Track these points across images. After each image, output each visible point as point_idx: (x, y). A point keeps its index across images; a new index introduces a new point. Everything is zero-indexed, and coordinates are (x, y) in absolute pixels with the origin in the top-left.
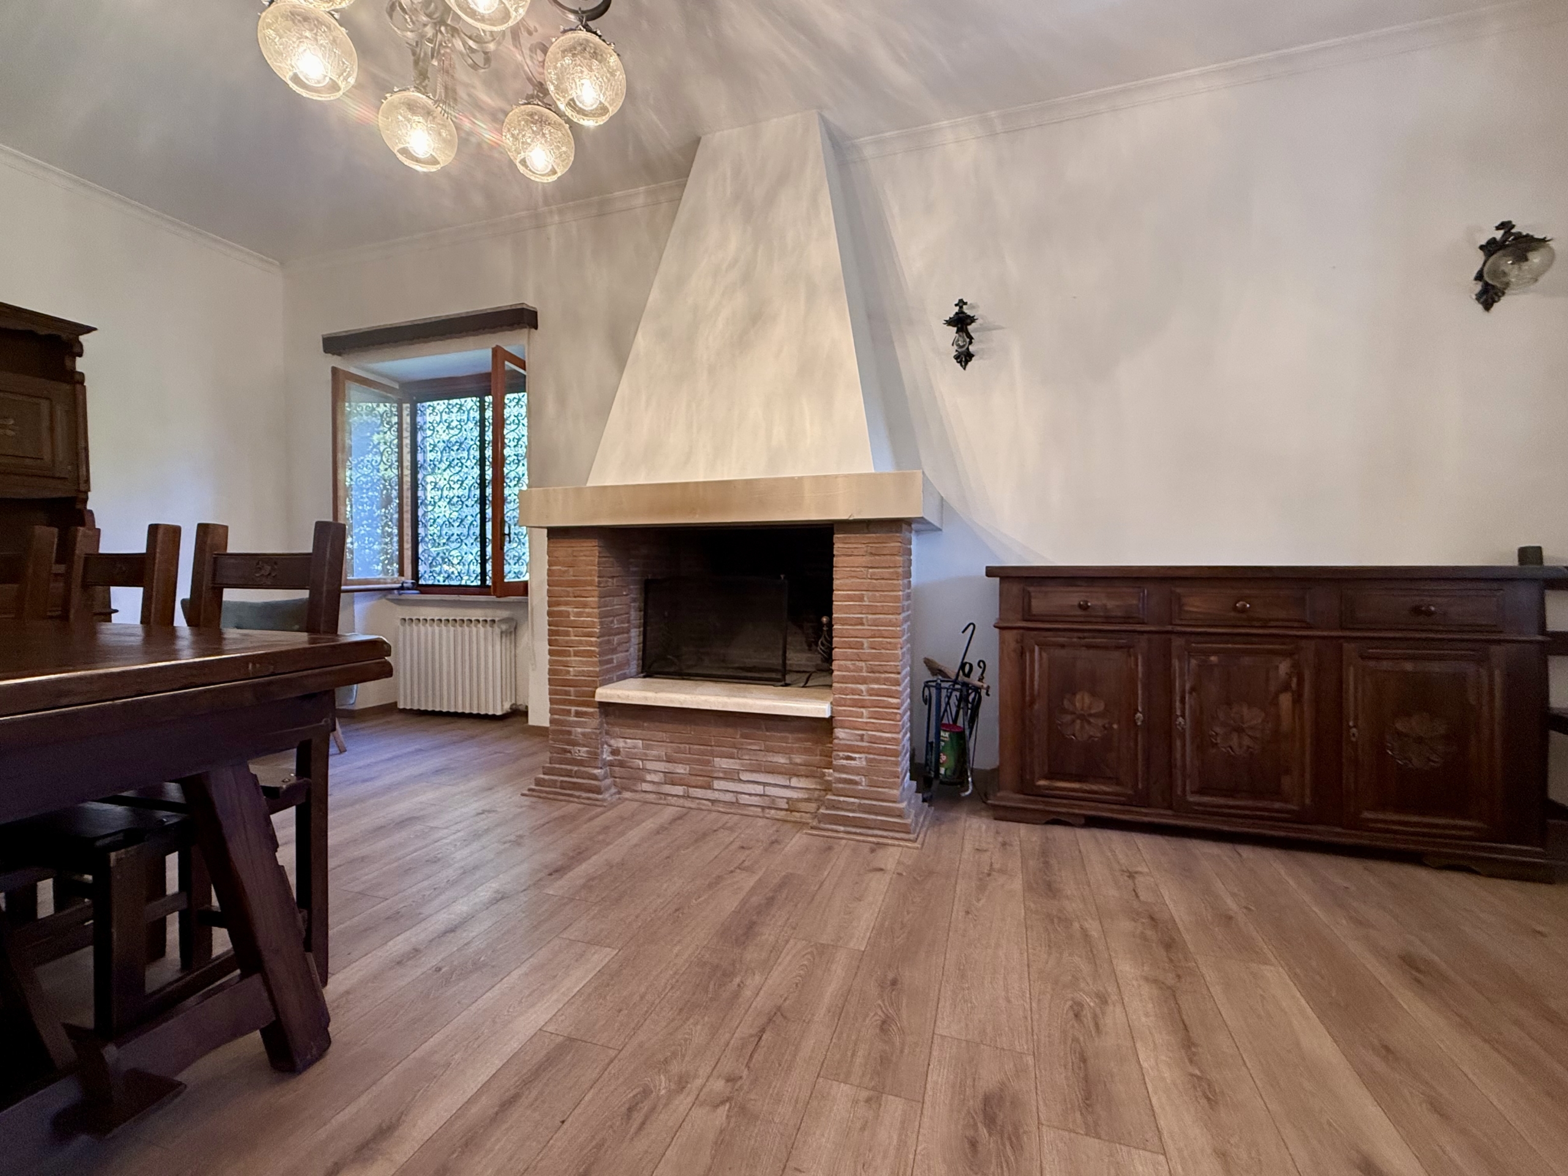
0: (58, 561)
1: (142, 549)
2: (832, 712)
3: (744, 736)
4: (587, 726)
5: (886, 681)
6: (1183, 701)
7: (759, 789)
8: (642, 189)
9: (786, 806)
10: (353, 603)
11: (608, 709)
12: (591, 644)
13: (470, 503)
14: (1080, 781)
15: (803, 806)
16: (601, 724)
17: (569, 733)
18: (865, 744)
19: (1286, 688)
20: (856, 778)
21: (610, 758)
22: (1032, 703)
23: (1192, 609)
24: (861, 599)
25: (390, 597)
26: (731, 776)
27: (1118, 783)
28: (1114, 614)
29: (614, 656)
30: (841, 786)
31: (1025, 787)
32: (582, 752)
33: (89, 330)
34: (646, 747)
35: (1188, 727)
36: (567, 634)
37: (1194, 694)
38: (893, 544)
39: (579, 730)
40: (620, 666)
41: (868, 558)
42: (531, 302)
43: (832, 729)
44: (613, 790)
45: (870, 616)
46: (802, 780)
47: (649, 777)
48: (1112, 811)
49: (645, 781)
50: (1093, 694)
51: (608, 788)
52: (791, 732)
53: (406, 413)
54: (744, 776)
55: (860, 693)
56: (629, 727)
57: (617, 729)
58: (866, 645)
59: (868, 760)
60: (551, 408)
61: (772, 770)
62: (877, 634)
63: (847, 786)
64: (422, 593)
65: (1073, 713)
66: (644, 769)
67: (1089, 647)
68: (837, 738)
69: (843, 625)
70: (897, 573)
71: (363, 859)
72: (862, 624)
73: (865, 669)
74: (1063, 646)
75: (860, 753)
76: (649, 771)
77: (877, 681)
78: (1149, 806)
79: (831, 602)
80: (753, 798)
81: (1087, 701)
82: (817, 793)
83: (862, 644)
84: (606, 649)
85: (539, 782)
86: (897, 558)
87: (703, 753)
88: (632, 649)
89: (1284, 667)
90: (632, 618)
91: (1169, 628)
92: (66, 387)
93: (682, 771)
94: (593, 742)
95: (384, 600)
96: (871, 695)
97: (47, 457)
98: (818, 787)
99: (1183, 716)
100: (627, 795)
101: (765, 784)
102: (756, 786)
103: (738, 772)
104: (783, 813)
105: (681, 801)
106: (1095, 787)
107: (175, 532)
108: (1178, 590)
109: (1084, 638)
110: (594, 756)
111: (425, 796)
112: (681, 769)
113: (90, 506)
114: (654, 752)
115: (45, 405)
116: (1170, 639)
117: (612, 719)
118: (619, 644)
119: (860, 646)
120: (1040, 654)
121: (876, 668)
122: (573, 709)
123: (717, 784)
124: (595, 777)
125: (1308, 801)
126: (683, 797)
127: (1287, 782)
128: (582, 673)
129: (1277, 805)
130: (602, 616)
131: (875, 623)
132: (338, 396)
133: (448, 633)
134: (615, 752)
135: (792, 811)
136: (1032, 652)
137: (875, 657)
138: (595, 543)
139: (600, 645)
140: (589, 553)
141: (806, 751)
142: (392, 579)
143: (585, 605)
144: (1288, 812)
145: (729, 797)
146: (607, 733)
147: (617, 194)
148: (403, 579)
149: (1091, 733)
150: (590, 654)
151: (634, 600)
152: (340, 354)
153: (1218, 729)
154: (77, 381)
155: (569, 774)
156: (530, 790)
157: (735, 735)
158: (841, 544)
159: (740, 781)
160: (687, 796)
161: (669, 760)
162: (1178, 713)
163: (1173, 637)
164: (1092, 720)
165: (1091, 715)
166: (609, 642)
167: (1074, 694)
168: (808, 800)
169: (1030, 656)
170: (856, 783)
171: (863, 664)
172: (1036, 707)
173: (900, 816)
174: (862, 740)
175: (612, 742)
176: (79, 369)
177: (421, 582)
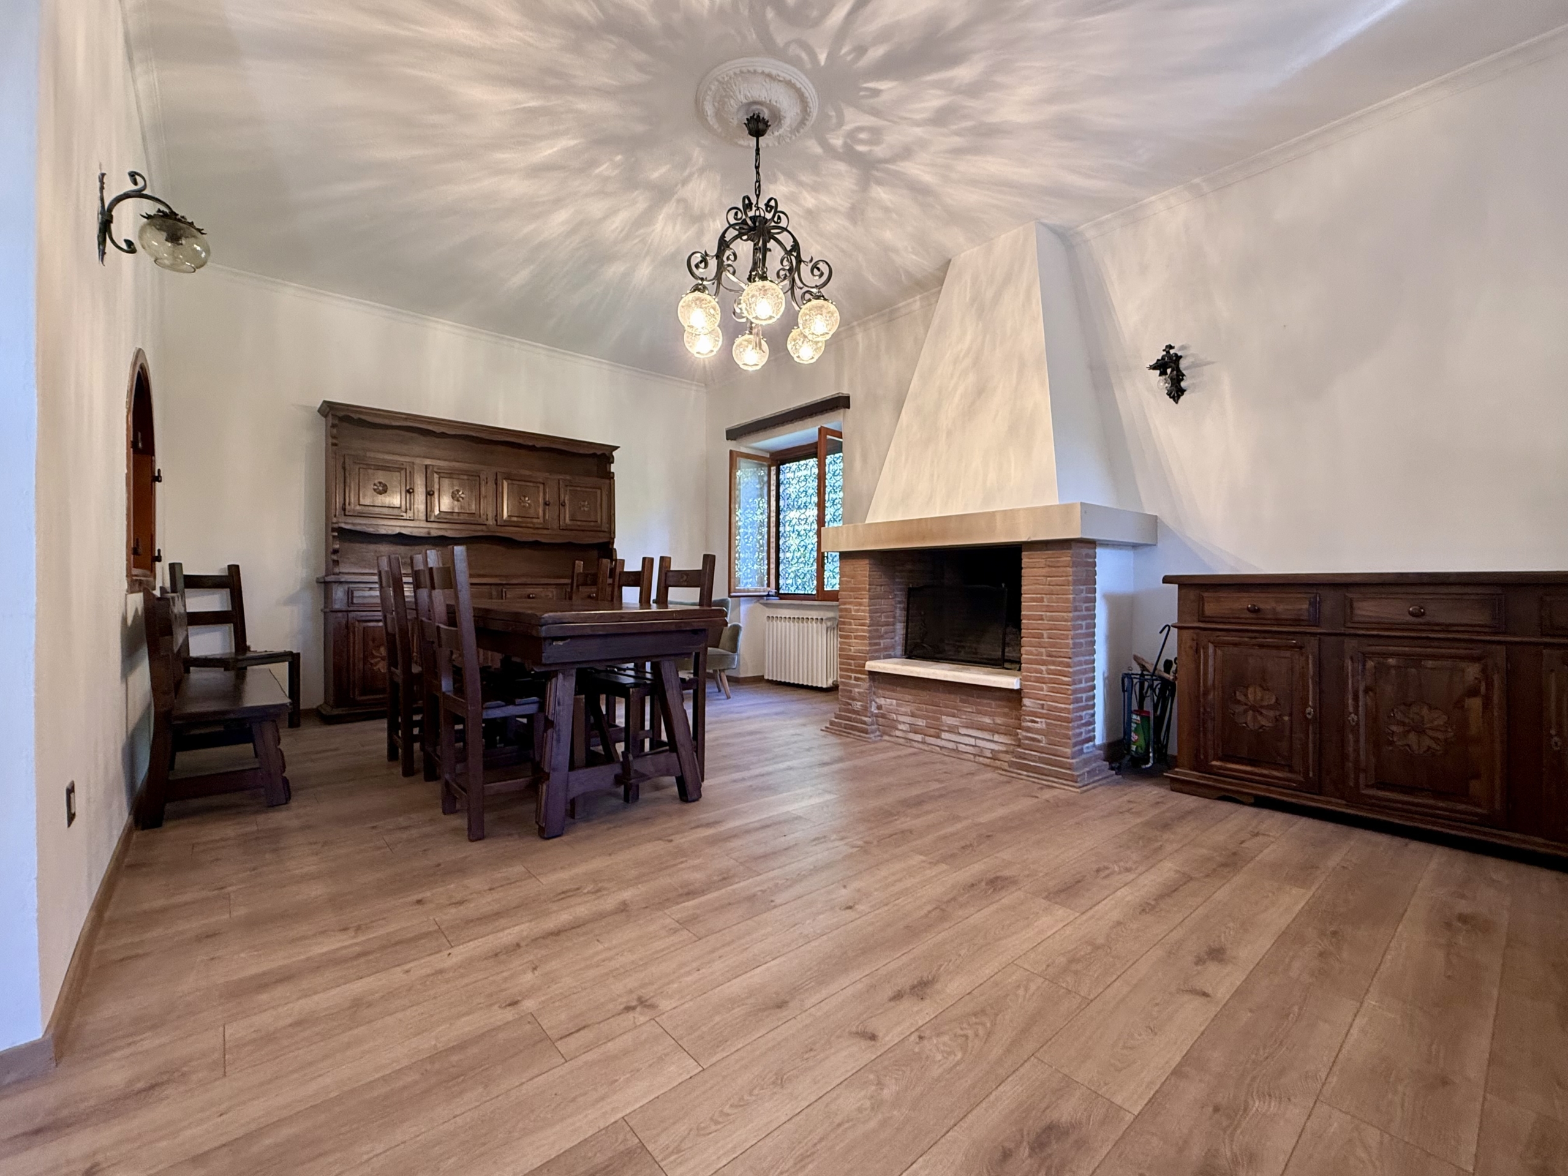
0: (610, 577)
1: (640, 569)
2: (1021, 684)
3: (962, 701)
4: (862, 687)
5: (1060, 664)
6: (1356, 698)
7: (972, 741)
8: (918, 297)
9: (990, 755)
10: (739, 605)
11: (875, 676)
12: (863, 631)
13: (811, 534)
14: (1252, 765)
15: (1002, 756)
16: (870, 686)
17: (851, 691)
18: (1045, 711)
19: (1473, 692)
20: (1039, 737)
21: (876, 711)
22: (1206, 693)
23: (1364, 613)
24: (1042, 600)
25: (761, 601)
26: (953, 730)
27: (1291, 771)
28: (1283, 617)
29: (882, 641)
30: (1027, 742)
31: (1200, 764)
32: (858, 705)
33: (616, 448)
34: (898, 705)
35: (1362, 723)
36: (850, 624)
37: (1371, 693)
38: (1065, 559)
39: (857, 690)
40: (886, 649)
41: (1047, 569)
42: (845, 391)
43: (1021, 698)
44: (878, 733)
45: (1048, 614)
46: (1002, 736)
47: (901, 727)
48: (1281, 794)
49: (898, 729)
50: (1265, 689)
51: (873, 732)
52: (995, 699)
53: (773, 473)
54: (963, 731)
55: (1041, 672)
56: (888, 690)
57: (880, 691)
58: (1045, 636)
59: (1047, 724)
60: (858, 464)
61: (981, 728)
62: (1053, 627)
63: (1032, 743)
64: (781, 599)
65: (1246, 704)
66: (897, 721)
67: (1261, 646)
68: (1025, 706)
69: (1029, 620)
70: (1068, 580)
71: (728, 744)
72: (1042, 619)
73: (1044, 653)
74: (1235, 644)
75: (1040, 718)
76: (900, 722)
77: (1054, 663)
78: (1320, 794)
79: (1020, 603)
80: (968, 747)
81: (1259, 694)
82: (1012, 747)
83: (1042, 635)
84: (875, 637)
85: (832, 723)
86: (1068, 569)
87: (935, 712)
88: (897, 638)
89: (1472, 671)
90: (898, 615)
91: (1342, 630)
92: (607, 481)
93: (921, 724)
94: (864, 697)
95: (758, 604)
96: (1049, 674)
97: (599, 521)
98: (1013, 743)
99: (1356, 713)
100: (886, 738)
101: (976, 738)
102: (970, 738)
103: (957, 727)
104: (989, 760)
105: (920, 746)
106: (1265, 772)
107: (652, 560)
108: (1350, 595)
109: (1255, 638)
110: (866, 708)
111: (768, 724)
112: (921, 723)
113: (615, 547)
114: (903, 709)
115: (599, 492)
116: (1343, 642)
117: (876, 684)
118: (886, 633)
119: (1041, 636)
120: (1215, 651)
121: (1054, 654)
122: (853, 675)
123: (944, 735)
124: (865, 723)
125: (1497, 806)
126: (922, 742)
127: (1476, 787)
128: (859, 651)
129: (1462, 807)
130: (871, 611)
131: (1052, 619)
132: (733, 467)
133: (794, 627)
134: (879, 707)
135: (995, 760)
136: (1206, 648)
137: (1053, 645)
138: (867, 561)
139: (870, 632)
140: (863, 568)
141: (1005, 715)
142: (763, 590)
143: (860, 604)
144: (1476, 814)
145: (951, 745)
146: (874, 693)
147: (900, 305)
148: (769, 589)
149: (1263, 723)
150: (863, 638)
151: (900, 602)
152: (735, 440)
153: (1394, 728)
154: (610, 476)
155: (849, 719)
156: (827, 727)
157: (955, 699)
158: (1027, 559)
159: (960, 734)
160: (923, 742)
161: (913, 715)
162: (1351, 709)
163: (1346, 640)
164: (1264, 712)
165: (1262, 707)
166: (877, 630)
167: (1247, 688)
168: (1006, 752)
169: (1204, 652)
170: (1039, 741)
171: (1043, 650)
172: (1211, 697)
173: (1069, 769)
174: (1043, 708)
175: (877, 700)
176: (612, 470)
177: (781, 591)
